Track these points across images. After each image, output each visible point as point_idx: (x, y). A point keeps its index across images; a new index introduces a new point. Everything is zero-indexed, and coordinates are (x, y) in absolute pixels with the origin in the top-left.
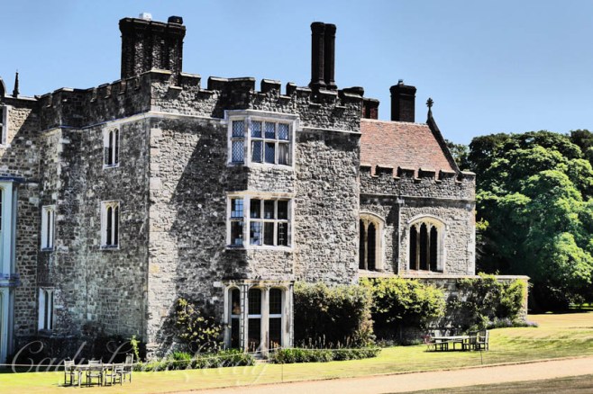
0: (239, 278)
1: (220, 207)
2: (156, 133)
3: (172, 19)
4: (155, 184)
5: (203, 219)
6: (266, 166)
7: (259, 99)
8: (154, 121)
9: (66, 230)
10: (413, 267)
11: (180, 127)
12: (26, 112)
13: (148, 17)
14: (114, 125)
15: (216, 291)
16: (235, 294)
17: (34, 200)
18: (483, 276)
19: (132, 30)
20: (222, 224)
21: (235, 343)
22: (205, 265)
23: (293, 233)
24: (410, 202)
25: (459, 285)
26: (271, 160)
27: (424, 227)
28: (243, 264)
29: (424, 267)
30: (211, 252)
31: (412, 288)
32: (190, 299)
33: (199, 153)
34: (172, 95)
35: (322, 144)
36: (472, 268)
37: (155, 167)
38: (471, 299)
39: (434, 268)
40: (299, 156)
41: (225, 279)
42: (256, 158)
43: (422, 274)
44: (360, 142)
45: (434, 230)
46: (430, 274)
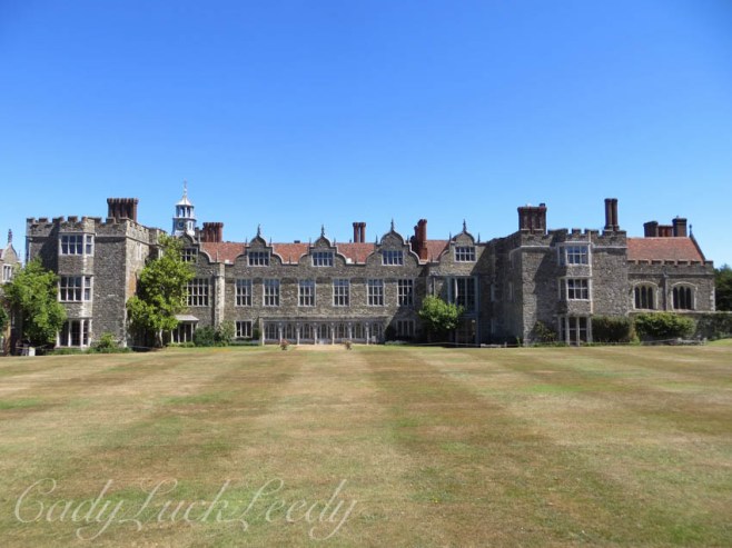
0: (564, 312)
1: (555, 283)
2: (525, 255)
3: (541, 205)
4: (525, 274)
5: (547, 289)
6: (575, 265)
7: (570, 237)
8: (524, 250)
9: (499, 294)
10: (676, 307)
11: (535, 251)
12: (483, 248)
13: (530, 205)
14: (512, 251)
15: (554, 318)
16: (563, 319)
17: (488, 282)
18: (720, 312)
19: (522, 212)
20: (556, 290)
21: (564, 338)
22: (549, 307)
23: (590, 293)
24: (671, 276)
25: (704, 316)
26: (577, 262)
27: (682, 288)
28: (566, 307)
29: (683, 308)
30: (552, 302)
31: (673, 317)
32: (542, 322)
33: (544, 262)
34: (531, 238)
35: (606, 254)
36: (714, 308)
37: (524, 268)
38: (712, 323)
39: (689, 308)
40: (593, 260)
41: (559, 313)
42: (571, 262)
43: (680, 311)
44: (627, 252)
45: (689, 290)
46: (687, 311)
